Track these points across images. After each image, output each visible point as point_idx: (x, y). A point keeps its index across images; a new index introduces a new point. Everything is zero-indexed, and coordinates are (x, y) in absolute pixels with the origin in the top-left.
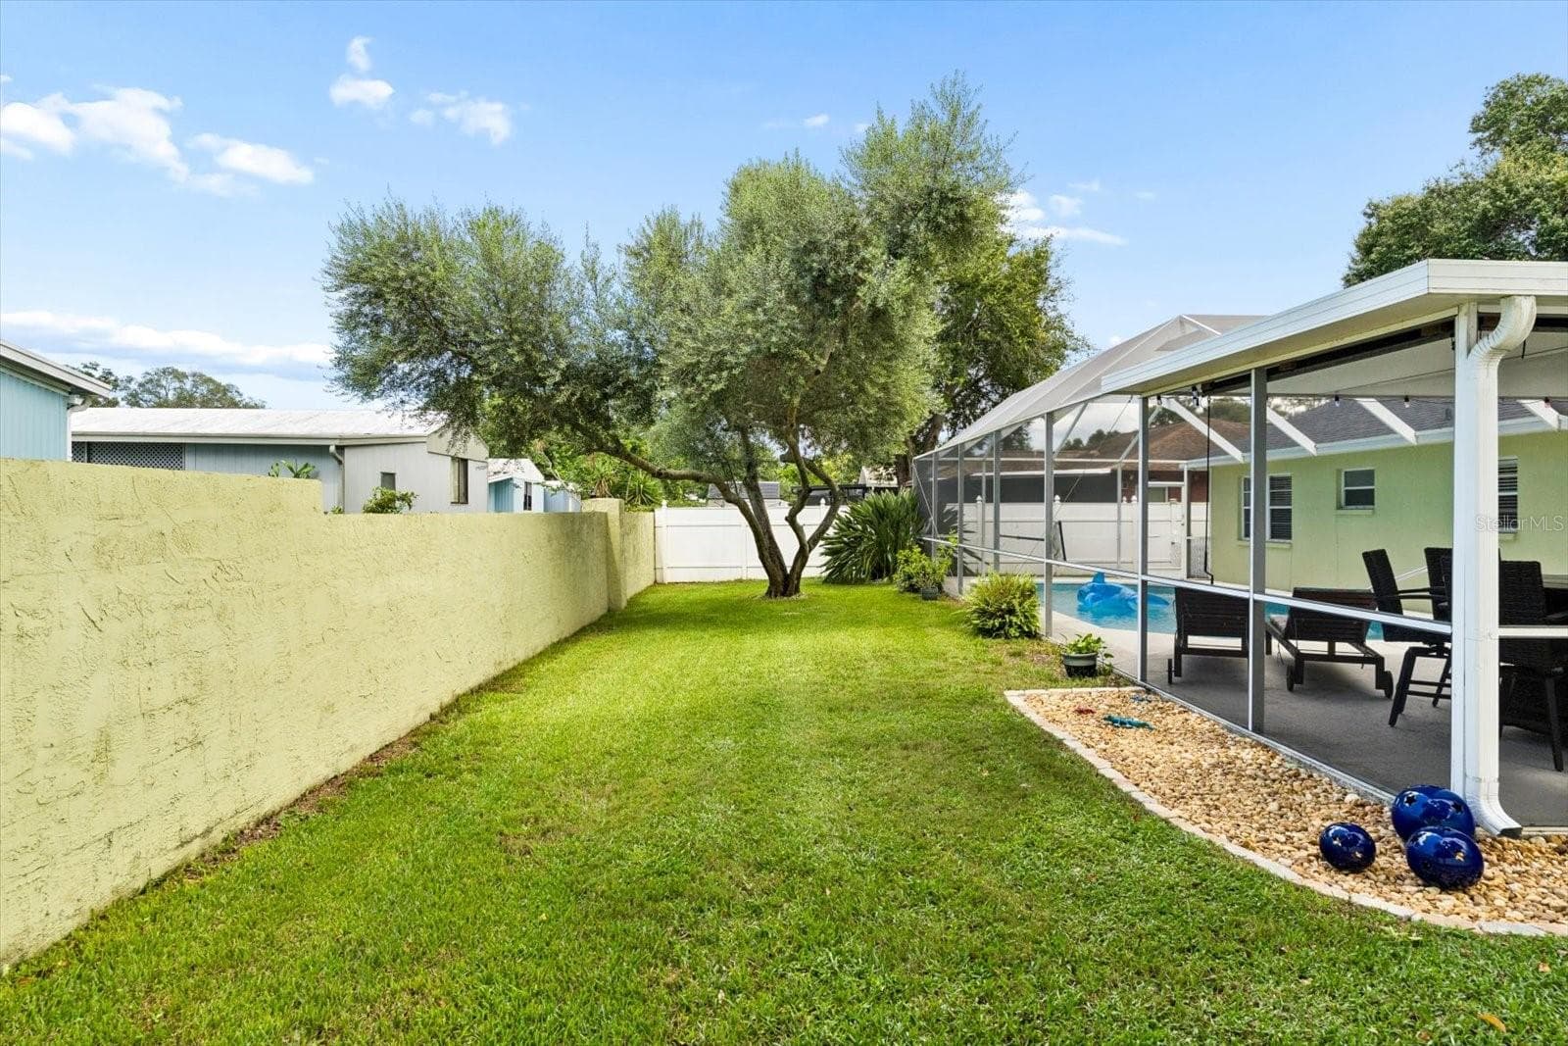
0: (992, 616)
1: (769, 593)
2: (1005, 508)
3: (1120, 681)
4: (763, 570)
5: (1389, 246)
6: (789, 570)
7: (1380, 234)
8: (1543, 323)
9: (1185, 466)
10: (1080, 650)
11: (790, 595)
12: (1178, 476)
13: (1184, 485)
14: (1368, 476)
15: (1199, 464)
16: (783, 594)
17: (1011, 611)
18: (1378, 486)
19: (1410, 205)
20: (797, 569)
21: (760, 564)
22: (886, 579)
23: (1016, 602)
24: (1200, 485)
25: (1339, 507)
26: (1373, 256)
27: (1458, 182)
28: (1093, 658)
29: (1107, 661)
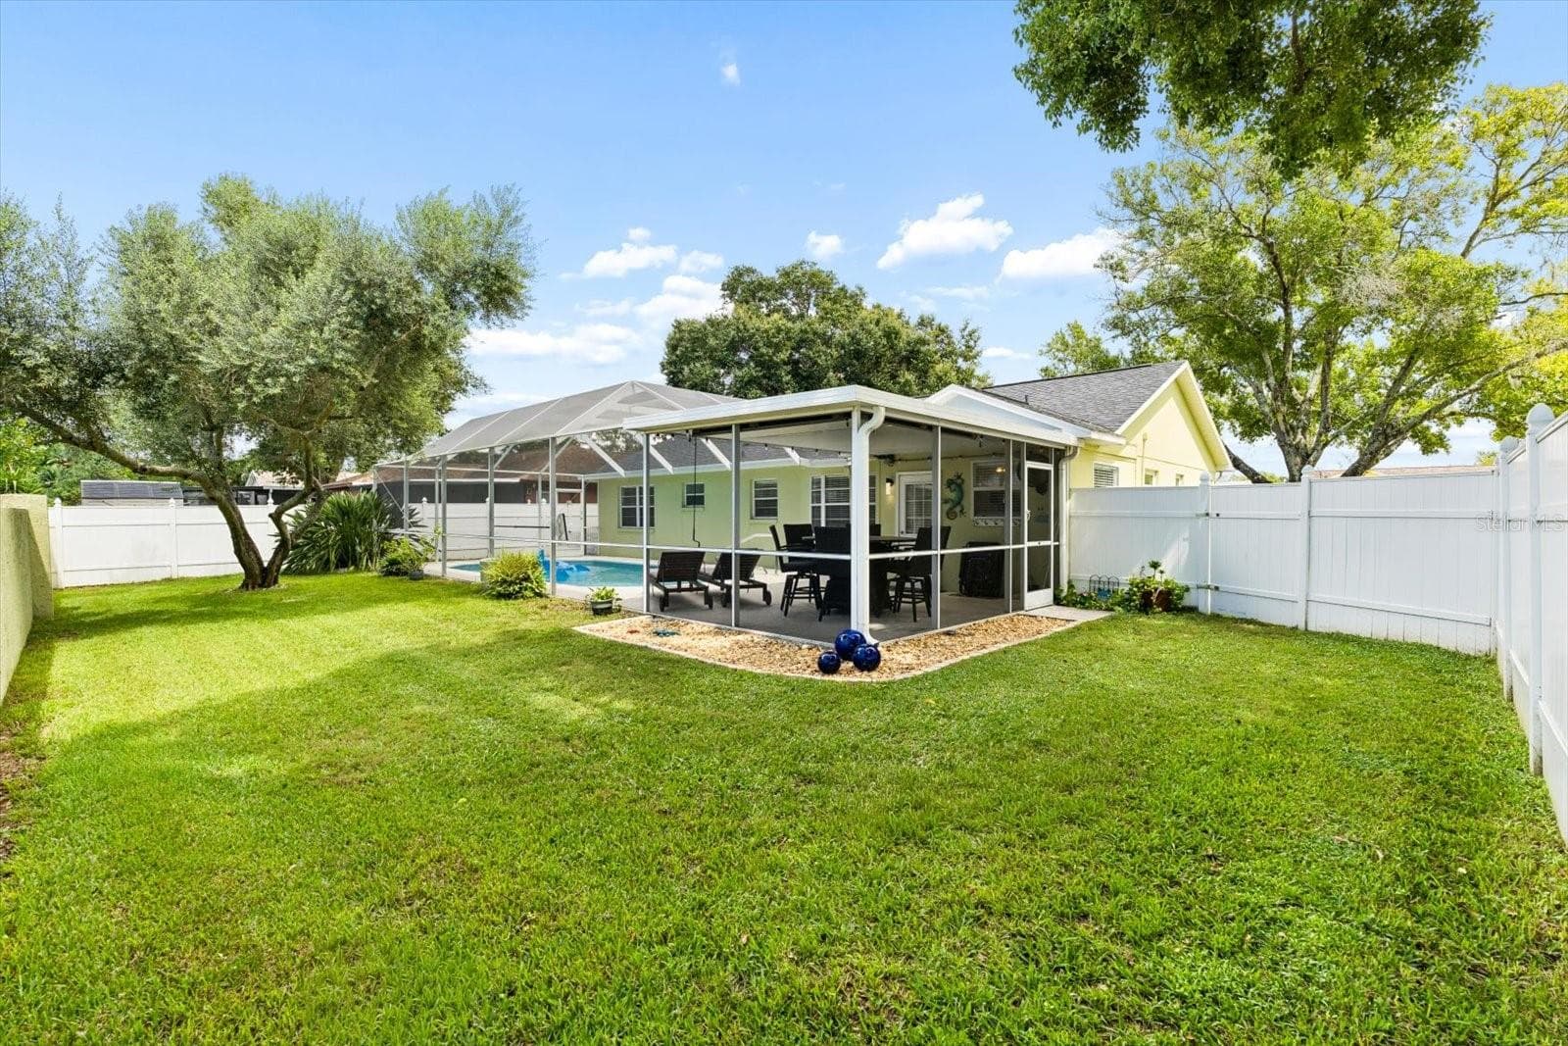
0: (511, 584)
1: (245, 586)
2: (450, 507)
3: (630, 614)
4: (239, 565)
5: (687, 348)
6: (266, 564)
7: (681, 339)
8: (888, 420)
9: (582, 478)
10: (602, 598)
11: (269, 586)
12: (578, 485)
13: (582, 492)
14: (701, 488)
15: (592, 478)
16: (261, 586)
17: (527, 579)
18: (707, 494)
19: (698, 326)
20: (277, 562)
21: (236, 559)
22: (352, 568)
23: (530, 572)
24: (592, 490)
25: (683, 506)
26: (678, 352)
27: (721, 318)
28: (611, 602)
29: (619, 602)
